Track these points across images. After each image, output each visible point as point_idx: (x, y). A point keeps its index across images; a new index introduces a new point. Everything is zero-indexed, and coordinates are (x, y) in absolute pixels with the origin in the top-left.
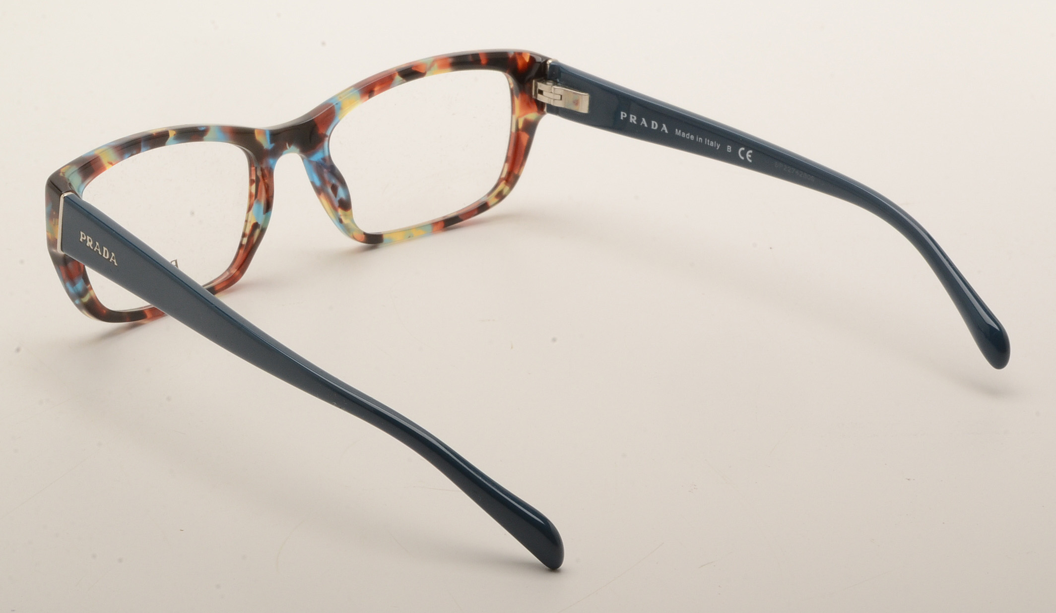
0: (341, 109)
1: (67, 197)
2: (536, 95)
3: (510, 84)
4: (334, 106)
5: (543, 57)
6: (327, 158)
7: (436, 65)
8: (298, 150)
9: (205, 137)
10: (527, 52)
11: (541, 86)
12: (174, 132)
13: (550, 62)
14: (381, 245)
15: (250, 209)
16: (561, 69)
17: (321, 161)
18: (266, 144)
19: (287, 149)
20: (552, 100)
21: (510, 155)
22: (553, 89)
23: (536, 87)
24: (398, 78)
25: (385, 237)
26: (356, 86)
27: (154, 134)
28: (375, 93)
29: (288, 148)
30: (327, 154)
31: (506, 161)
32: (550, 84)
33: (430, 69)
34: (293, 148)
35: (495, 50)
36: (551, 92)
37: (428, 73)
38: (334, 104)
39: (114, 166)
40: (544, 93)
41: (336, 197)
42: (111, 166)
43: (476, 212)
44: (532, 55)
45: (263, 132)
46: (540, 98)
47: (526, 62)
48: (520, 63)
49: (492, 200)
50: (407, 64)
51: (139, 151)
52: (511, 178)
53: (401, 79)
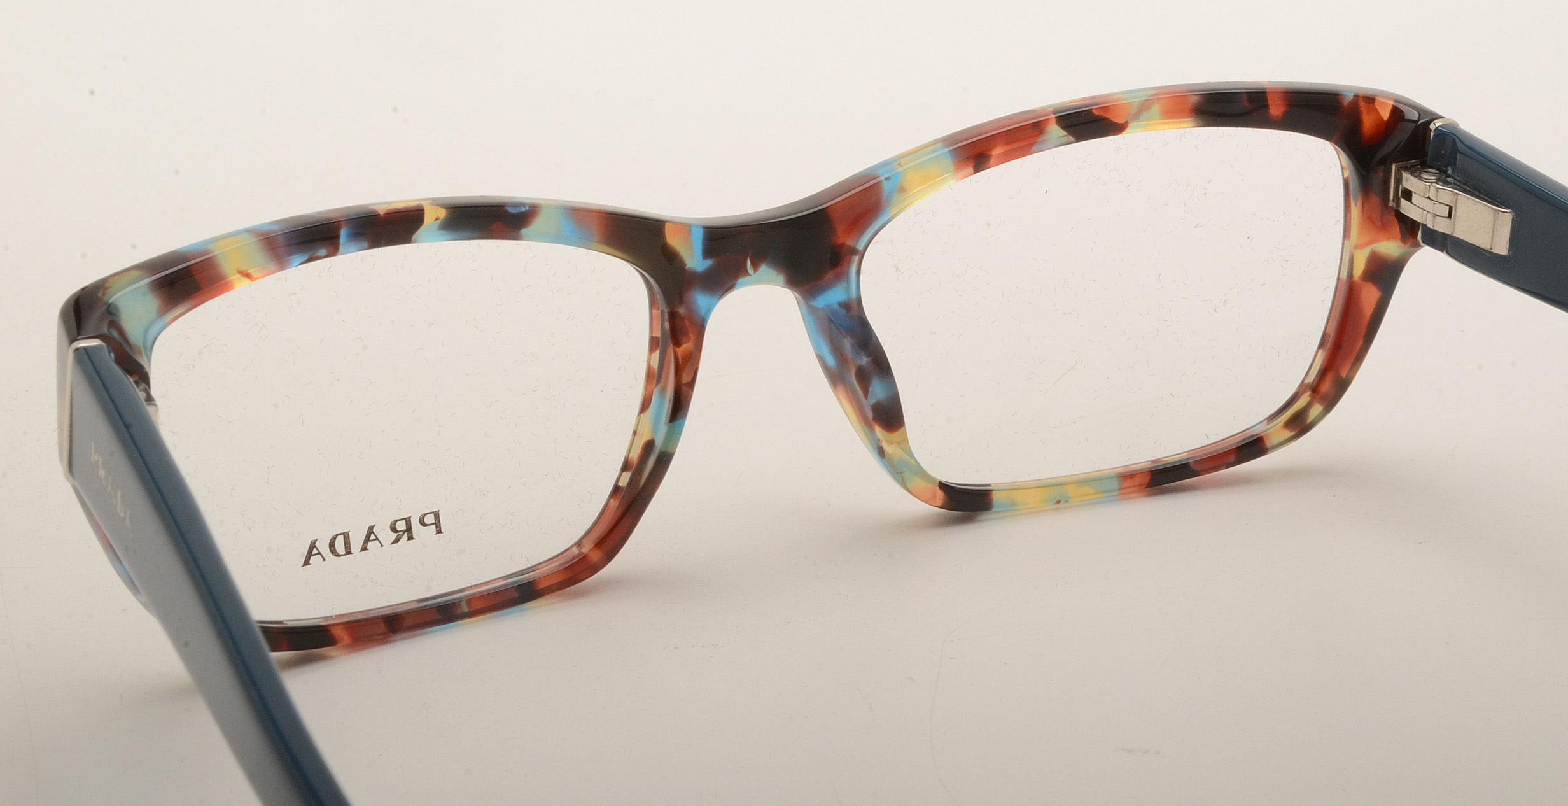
0: (902, 190)
1: (85, 349)
2: (1398, 203)
3: (1343, 168)
4: (879, 183)
5: (1421, 111)
6: (854, 305)
7: (1156, 109)
8: (781, 278)
9: (524, 231)
10: (1388, 95)
11: (1410, 181)
12: (443, 213)
13: (1438, 123)
14: (986, 516)
15: (645, 405)
16: (1459, 144)
17: (837, 307)
18: (694, 259)
19: (746, 273)
20: (1430, 217)
21: (1332, 331)
22: (1433, 190)
23: (1399, 181)
24: (1055, 131)
25: (996, 497)
26: (948, 141)
27: (382, 213)
28: (992, 161)
29: (751, 271)
30: (854, 295)
31: (1321, 345)
32: (1430, 176)
33: (1137, 116)
34: (765, 270)
35: (1311, 84)
36: (1429, 198)
37: (1131, 125)
38: (882, 178)
39: (254, 282)
40: (1414, 197)
41: (866, 395)
42: (248, 281)
43: (1232, 459)
44: (1398, 105)
45: (685, 227)
46: (1406, 208)
47: (1383, 120)
48: (1368, 122)
49: (1276, 432)
50: (1086, 98)
51: (334, 251)
52: (1326, 387)
53: (1063, 133)
